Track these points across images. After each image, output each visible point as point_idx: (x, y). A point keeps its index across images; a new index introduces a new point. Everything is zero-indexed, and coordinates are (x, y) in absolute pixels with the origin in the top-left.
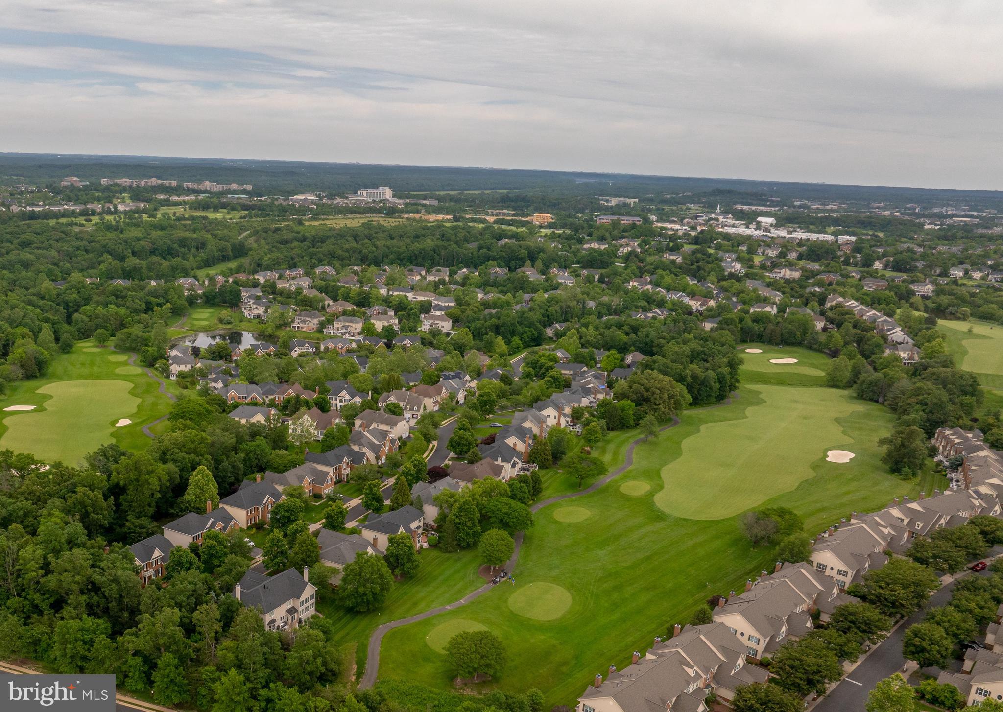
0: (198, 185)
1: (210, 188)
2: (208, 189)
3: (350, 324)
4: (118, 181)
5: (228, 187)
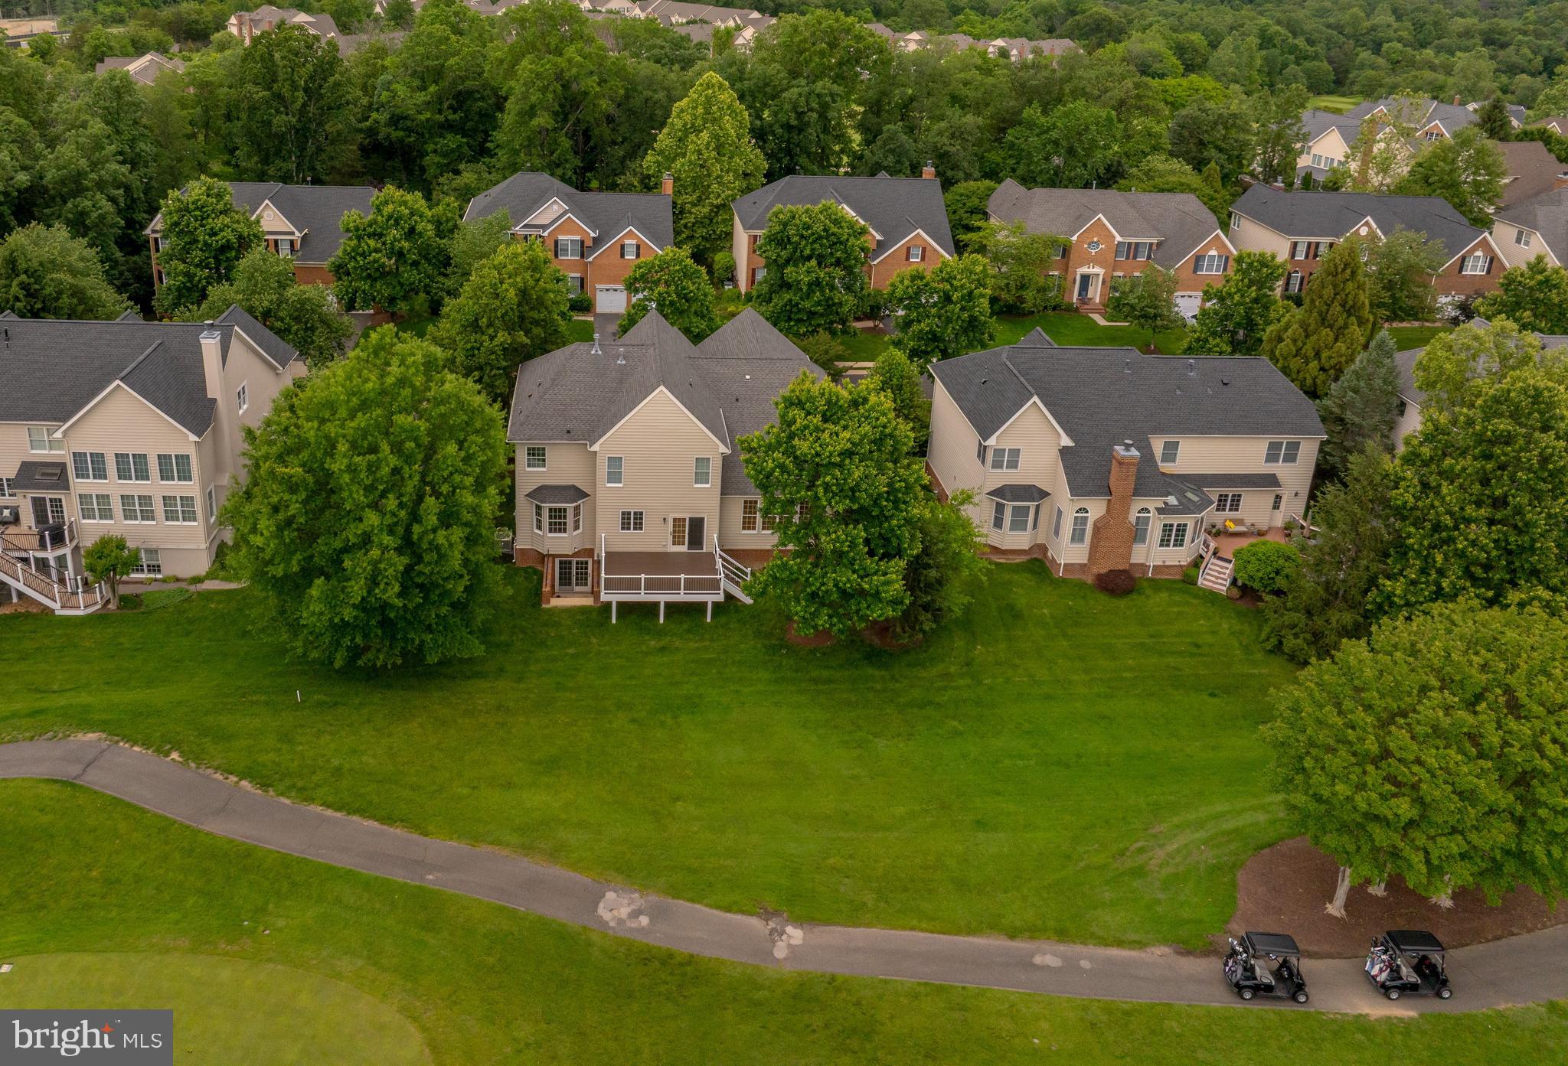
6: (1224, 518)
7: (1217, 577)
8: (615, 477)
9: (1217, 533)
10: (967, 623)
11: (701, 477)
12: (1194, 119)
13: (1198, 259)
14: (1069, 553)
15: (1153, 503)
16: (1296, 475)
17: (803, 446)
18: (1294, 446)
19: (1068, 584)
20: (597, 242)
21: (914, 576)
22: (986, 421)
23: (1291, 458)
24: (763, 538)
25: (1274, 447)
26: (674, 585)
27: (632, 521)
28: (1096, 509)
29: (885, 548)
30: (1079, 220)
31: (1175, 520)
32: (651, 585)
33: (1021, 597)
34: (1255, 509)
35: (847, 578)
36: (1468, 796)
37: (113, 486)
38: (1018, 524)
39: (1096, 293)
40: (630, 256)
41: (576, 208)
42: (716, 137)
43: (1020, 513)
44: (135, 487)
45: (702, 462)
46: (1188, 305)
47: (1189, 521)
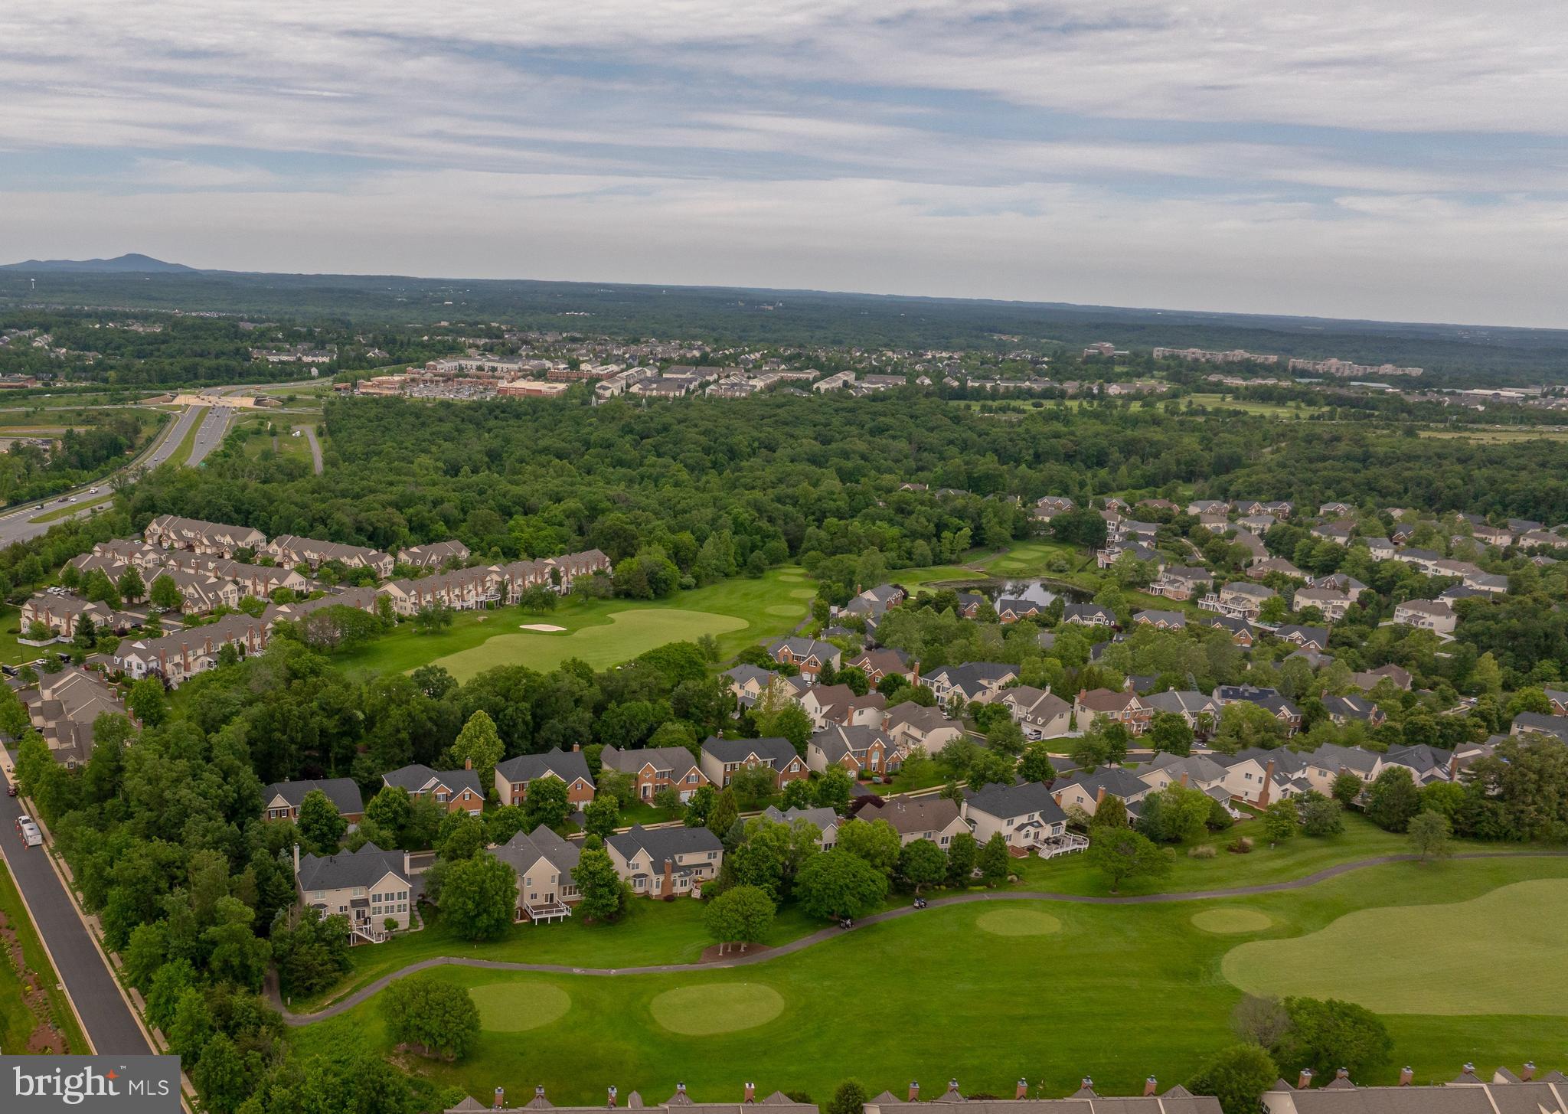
0: (1315, 364)
1: (1338, 369)
2: (1333, 370)
3: (1248, 596)
4: (1182, 353)
5: (1375, 369)
6: (698, 877)
7: (697, 894)
8: (529, 884)
9: (696, 882)
10: (631, 913)
11: (553, 881)
12: (684, 694)
13: (688, 777)
14: (656, 892)
15: (677, 875)
16: (717, 862)
17: (591, 868)
18: (715, 854)
19: (657, 900)
20: (453, 795)
21: (620, 898)
22: (629, 855)
23: (715, 857)
24: (576, 897)
25: (710, 854)
26: (552, 912)
27: (533, 896)
28: (662, 878)
29: (612, 893)
30: (639, 766)
31: (684, 879)
32: (546, 913)
33: (644, 905)
34: (706, 874)
35: (605, 902)
36: (736, 921)
37: (383, 904)
38: (640, 885)
39: (649, 793)
40: (467, 799)
41: (442, 780)
42: (486, 739)
43: (641, 882)
44: (390, 903)
45: (553, 877)
46: (685, 796)
47: (687, 878)
